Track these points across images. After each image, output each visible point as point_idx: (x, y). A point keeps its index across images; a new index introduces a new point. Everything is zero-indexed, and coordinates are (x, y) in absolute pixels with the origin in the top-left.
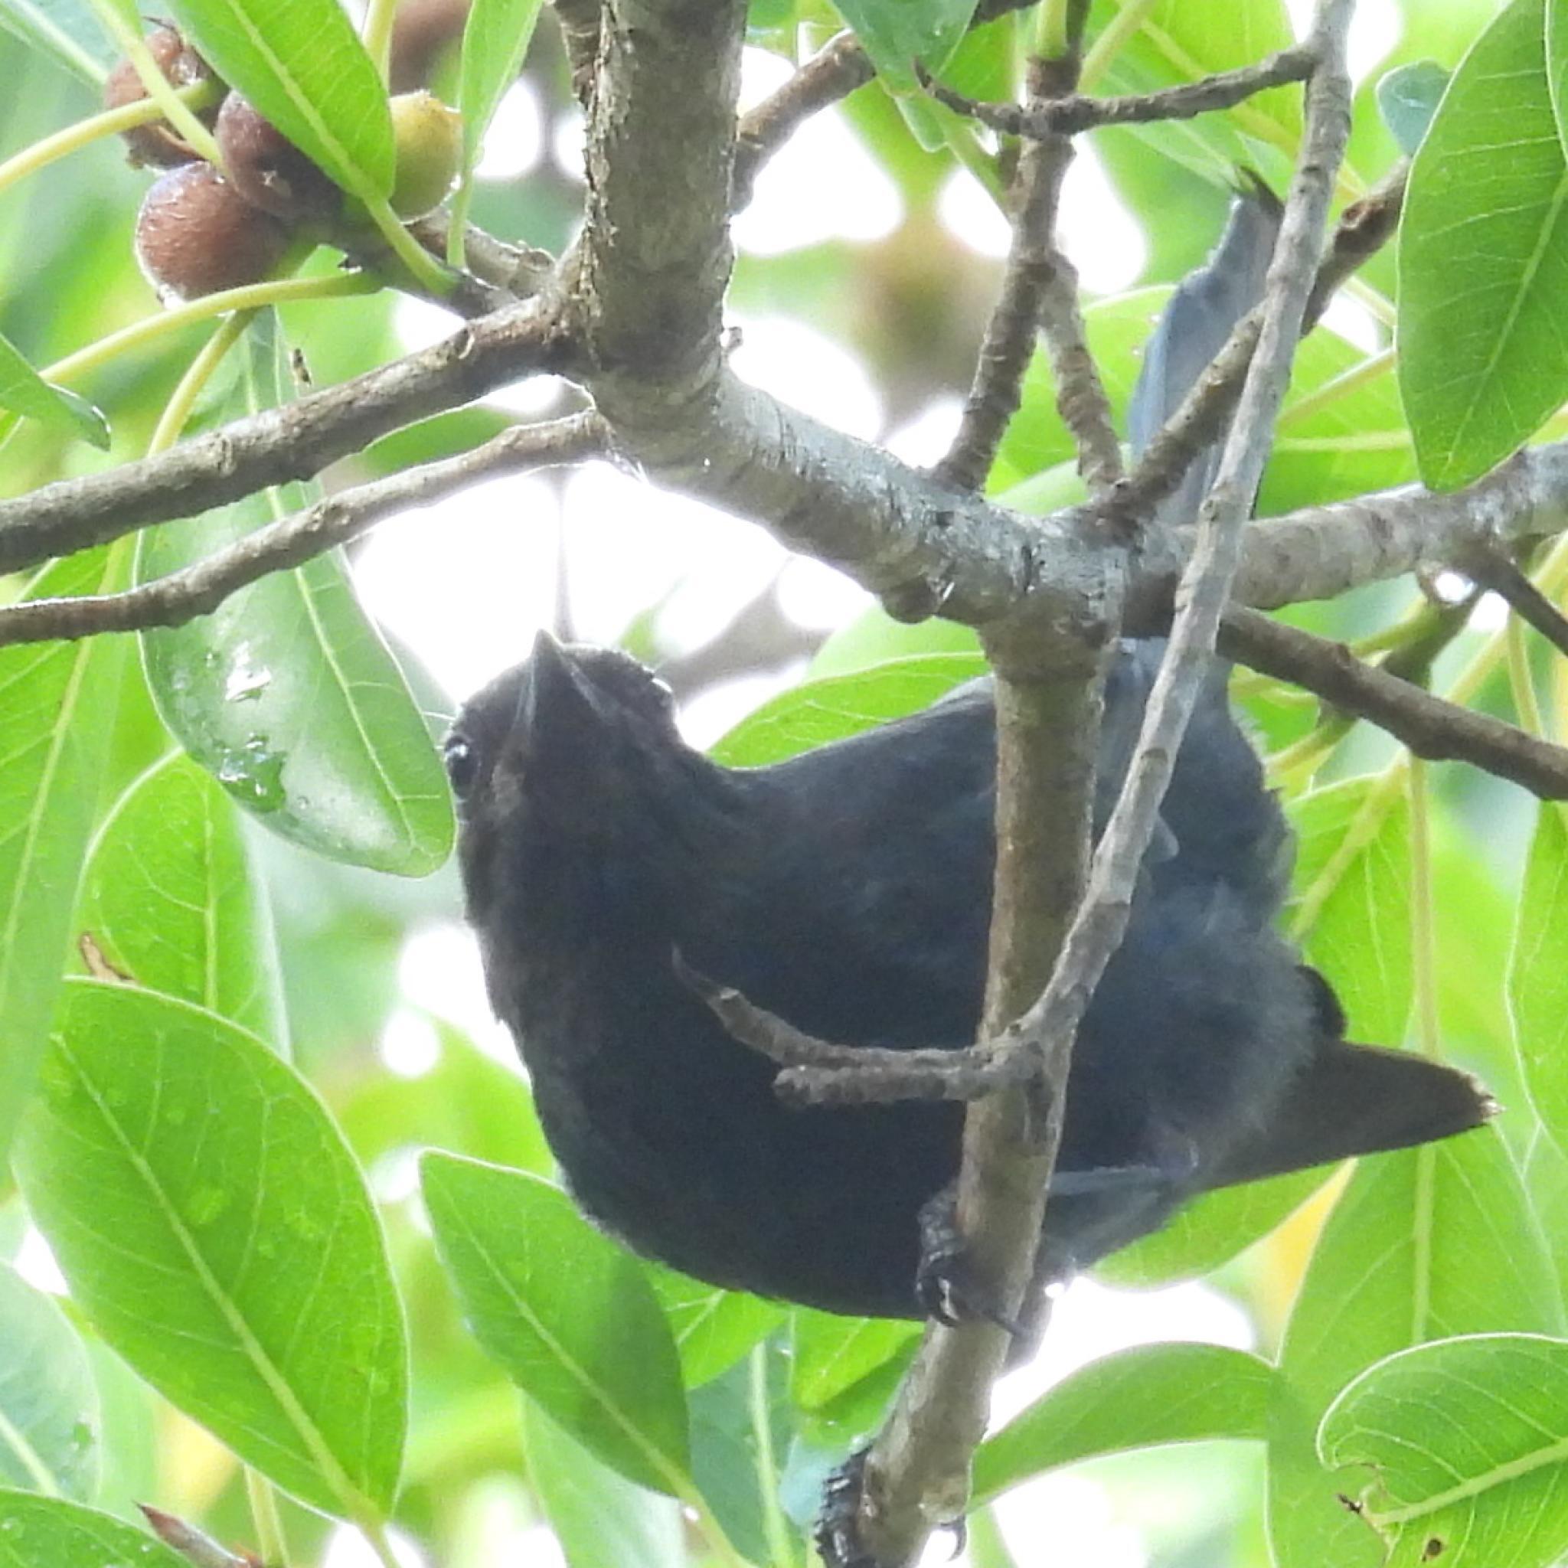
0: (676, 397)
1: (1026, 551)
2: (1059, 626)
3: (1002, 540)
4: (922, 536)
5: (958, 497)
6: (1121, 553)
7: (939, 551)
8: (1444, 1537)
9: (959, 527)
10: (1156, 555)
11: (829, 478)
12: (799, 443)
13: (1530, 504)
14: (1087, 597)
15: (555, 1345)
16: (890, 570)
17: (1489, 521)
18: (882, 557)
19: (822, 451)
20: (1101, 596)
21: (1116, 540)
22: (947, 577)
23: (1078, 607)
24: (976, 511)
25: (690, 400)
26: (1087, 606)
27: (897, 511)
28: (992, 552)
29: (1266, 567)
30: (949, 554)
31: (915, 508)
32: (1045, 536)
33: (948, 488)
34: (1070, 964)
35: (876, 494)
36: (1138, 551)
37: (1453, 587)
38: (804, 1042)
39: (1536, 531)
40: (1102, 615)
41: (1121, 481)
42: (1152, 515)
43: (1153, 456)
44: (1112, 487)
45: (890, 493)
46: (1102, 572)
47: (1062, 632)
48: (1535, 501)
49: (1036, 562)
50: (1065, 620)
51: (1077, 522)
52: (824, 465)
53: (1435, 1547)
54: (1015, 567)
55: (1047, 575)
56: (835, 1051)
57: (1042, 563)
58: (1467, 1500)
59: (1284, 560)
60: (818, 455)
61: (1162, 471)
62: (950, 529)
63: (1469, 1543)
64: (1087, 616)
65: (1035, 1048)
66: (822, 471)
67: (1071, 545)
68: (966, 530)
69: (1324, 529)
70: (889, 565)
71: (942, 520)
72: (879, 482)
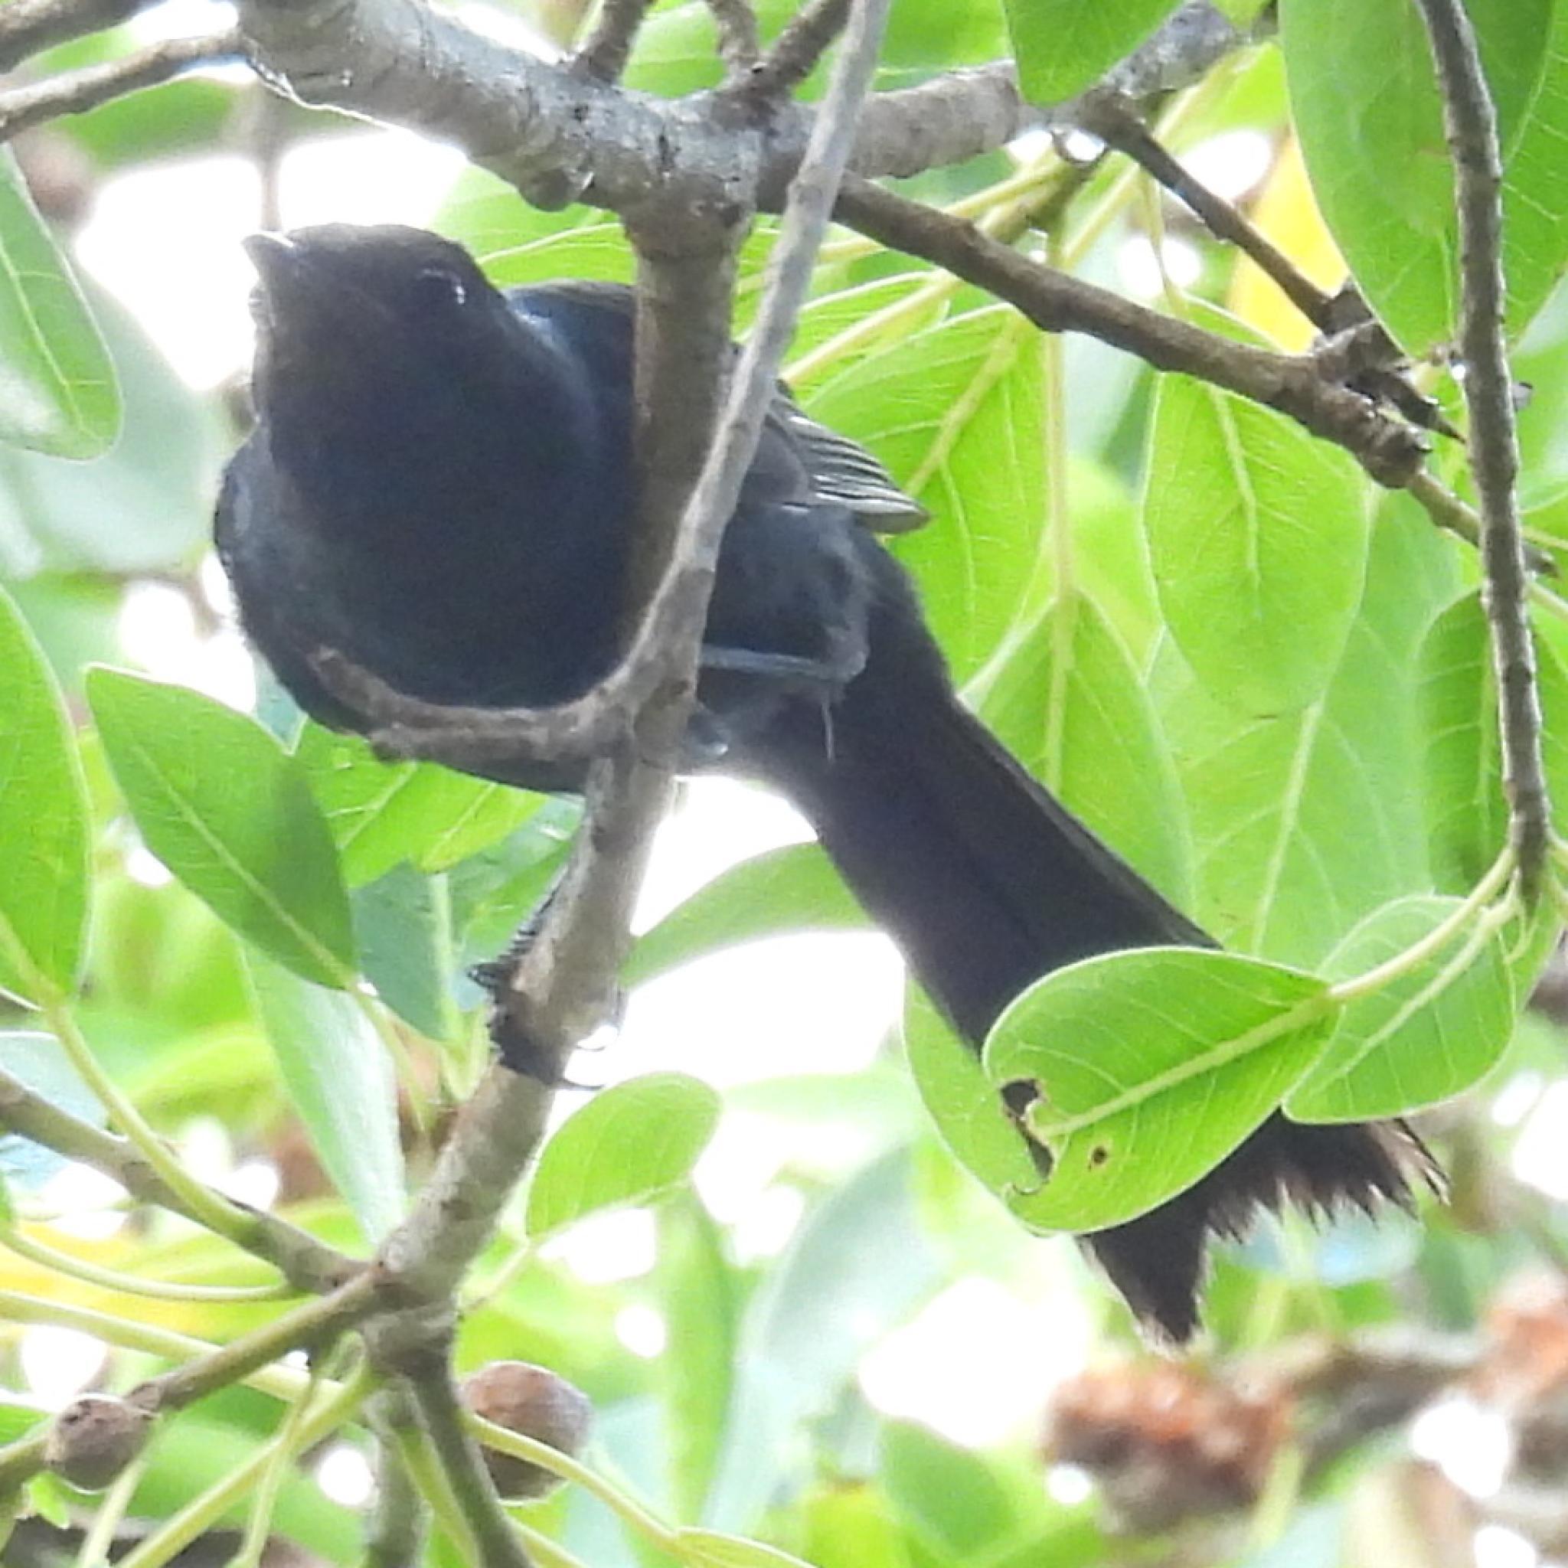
0: (314, 20)
1: (662, 140)
2: (695, 207)
3: (639, 130)
4: (560, 130)
5: (596, 91)
6: (755, 135)
7: (577, 141)
8: (1108, 1146)
9: (595, 120)
10: (790, 136)
11: (469, 81)
12: (439, 49)
13: (1160, 65)
14: (721, 181)
15: (219, 846)
16: (529, 162)
17: (1119, 82)
18: (521, 152)
19: (461, 55)
20: (736, 179)
21: (752, 123)
22: (583, 169)
23: (711, 191)
24: (611, 104)
25: (327, 22)
26: (723, 189)
27: (535, 108)
28: (628, 143)
29: (901, 140)
30: (587, 147)
31: (551, 102)
32: (681, 123)
33: (585, 81)
34: (656, 630)
35: (514, 93)
36: (772, 133)
37: (1084, 146)
38: (399, 700)
39: (1164, 87)
40: (737, 197)
41: (757, 65)
42: (785, 96)
43: (789, 42)
44: (748, 71)
45: (529, 91)
46: (735, 156)
47: (698, 214)
48: (1165, 61)
49: (672, 149)
50: (701, 203)
51: (715, 106)
52: (464, 68)
53: (1100, 1155)
54: (651, 154)
55: (682, 162)
56: (429, 710)
57: (678, 149)
58: (1127, 1111)
59: (915, 132)
60: (457, 58)
61: (796, 55)
62: (587, 122)
63: (1133, 1151)
64: (722, 198)
65: (620, 711)
66: (460, 74)
67: (706, 130)
68: (603, 123)
69: (955, 98)
70: (528, 157)
71: (579, 113)
72: (517, 81)
